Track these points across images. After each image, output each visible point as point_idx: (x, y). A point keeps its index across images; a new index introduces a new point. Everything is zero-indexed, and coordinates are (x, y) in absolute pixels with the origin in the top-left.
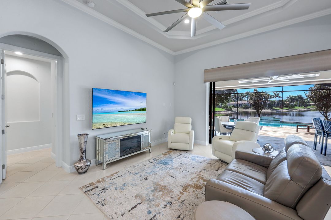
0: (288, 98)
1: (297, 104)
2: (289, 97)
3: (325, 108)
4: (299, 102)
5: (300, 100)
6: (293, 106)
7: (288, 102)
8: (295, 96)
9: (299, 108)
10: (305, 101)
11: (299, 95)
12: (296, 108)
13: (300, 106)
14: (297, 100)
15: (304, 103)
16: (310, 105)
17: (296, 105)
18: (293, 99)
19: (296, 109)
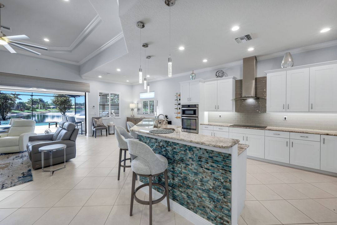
0: (29, 101)
1: (39, 106)
2: (31, 100)
3: (64, 110)
4: (40, 105)
5: (41, 103)
6: (35, 109)
7: (29, 105)
8: (36, 98)
9: (41, 110)
10: (46, 104)
11: (40, 98)
12: (38, 110)
13: (41, 109)
14: (39, 103)
15: (44, 106)
16: (50, 108)
17: (37, 108)
18: (35, 102)
19: (38, 112)
